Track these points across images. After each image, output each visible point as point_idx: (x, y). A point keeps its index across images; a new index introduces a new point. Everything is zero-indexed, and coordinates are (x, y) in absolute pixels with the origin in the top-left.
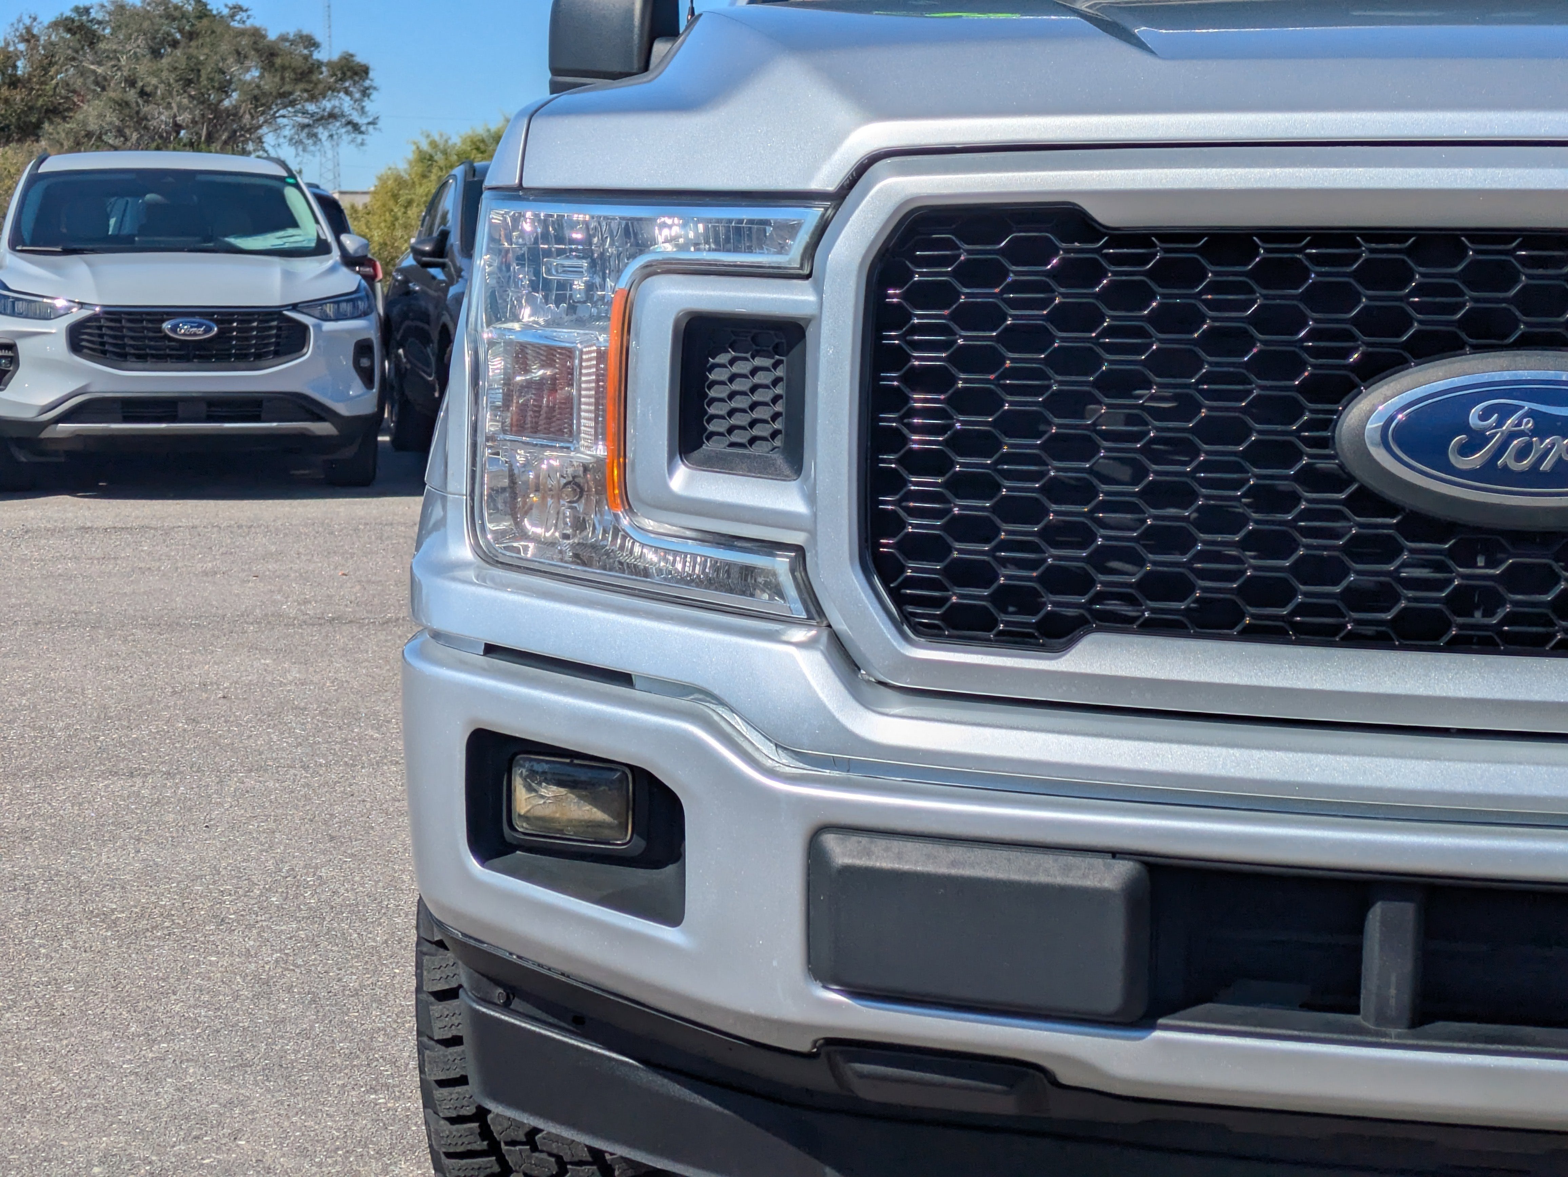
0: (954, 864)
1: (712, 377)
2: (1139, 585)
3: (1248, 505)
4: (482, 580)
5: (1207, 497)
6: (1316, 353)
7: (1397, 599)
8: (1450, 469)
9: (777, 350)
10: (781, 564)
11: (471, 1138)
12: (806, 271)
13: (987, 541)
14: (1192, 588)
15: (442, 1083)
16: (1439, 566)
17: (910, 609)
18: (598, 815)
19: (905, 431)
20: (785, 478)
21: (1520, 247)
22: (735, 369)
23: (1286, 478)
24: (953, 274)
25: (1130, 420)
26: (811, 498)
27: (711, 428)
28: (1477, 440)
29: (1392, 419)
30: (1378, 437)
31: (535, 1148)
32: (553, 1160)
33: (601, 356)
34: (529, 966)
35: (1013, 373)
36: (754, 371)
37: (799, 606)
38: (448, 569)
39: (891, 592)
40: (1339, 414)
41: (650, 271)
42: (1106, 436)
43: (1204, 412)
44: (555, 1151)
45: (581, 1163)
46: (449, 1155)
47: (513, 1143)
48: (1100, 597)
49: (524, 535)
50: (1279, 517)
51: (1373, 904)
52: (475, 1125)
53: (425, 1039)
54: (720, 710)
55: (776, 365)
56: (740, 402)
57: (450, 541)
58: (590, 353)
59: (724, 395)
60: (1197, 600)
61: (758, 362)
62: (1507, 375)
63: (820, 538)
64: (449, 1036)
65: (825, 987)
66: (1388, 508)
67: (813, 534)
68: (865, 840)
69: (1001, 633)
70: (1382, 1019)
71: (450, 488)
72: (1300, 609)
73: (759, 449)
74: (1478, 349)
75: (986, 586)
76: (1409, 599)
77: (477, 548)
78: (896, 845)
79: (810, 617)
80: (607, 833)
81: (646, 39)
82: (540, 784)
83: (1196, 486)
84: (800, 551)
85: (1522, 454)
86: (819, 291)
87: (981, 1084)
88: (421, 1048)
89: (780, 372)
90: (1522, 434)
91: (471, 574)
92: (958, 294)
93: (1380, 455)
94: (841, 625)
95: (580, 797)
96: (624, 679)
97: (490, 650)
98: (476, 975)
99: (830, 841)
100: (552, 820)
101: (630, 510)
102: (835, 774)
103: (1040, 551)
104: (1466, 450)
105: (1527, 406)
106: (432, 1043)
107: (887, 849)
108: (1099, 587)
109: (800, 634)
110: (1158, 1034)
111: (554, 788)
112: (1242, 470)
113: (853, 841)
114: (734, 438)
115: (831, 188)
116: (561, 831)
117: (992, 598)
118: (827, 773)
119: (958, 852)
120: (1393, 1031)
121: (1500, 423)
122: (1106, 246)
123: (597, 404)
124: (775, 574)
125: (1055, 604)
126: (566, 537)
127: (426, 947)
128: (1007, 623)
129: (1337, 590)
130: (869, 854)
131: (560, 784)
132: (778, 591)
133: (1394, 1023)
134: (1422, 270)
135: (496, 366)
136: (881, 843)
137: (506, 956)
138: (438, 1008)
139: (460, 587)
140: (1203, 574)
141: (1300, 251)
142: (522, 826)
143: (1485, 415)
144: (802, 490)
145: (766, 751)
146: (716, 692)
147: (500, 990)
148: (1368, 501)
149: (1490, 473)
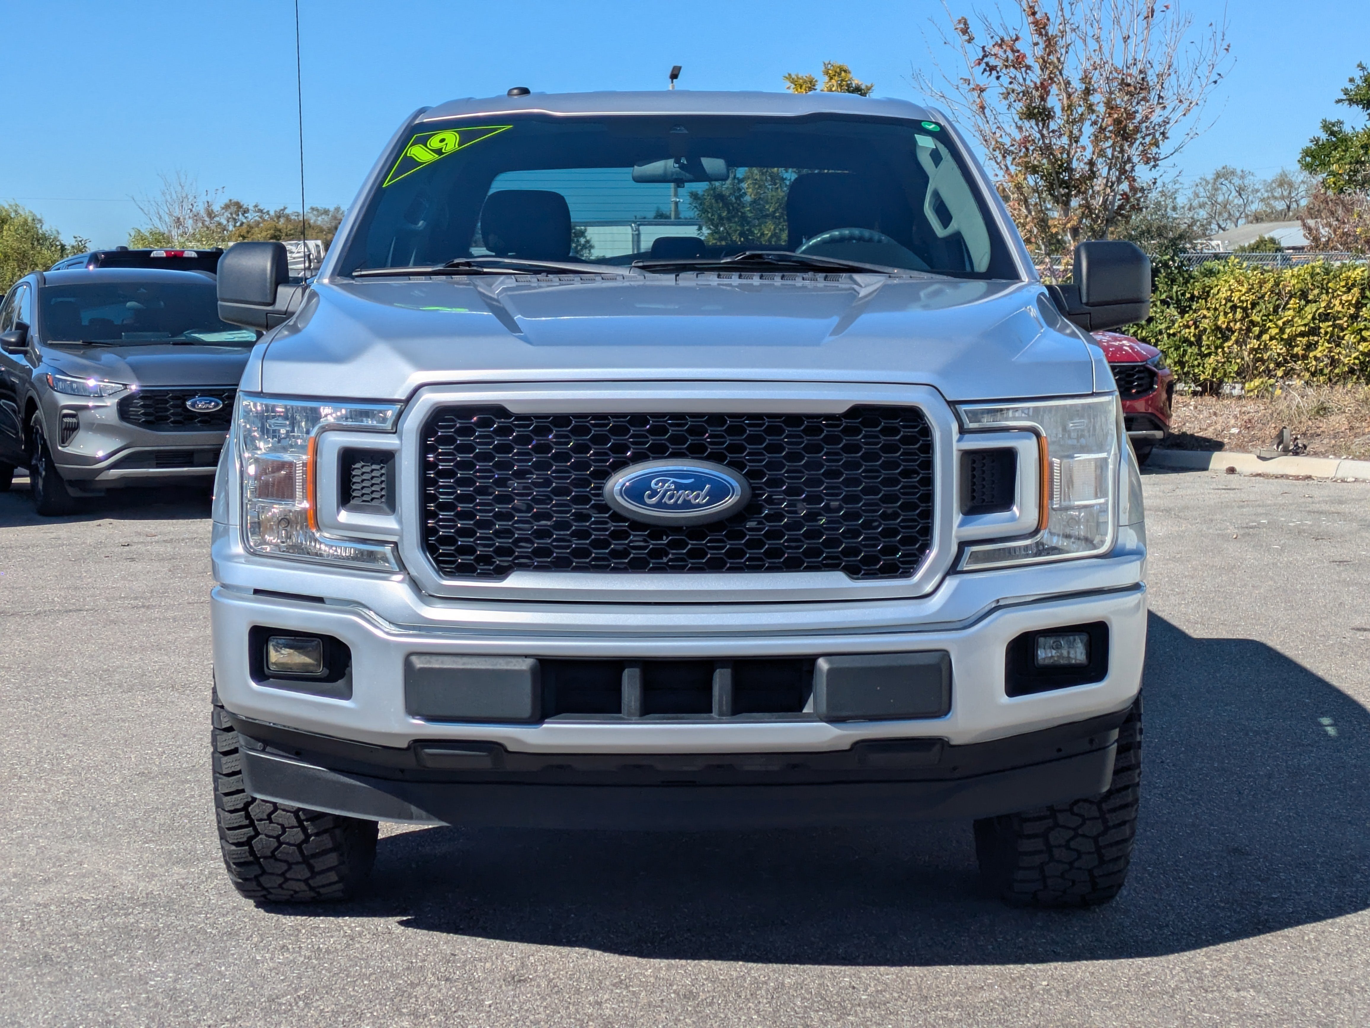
0: (464, 664)
1: (354, 473)
2: (533, 552)
3: (572, 519)
4: (248, 562)
5: (557, 517)
6: (595, 461)
7: (630, 554)
8: (645, 504)
9: (382, 462)
10: (388, 549)
11: (241, 819)
12: (394, 431)
13: (472, 537)
14: (553, 553)
15: (227, 794)
16: (645, 541)
17: (442, 565)
18: (307, 660)
19: (438, 495)
20: (387, 514)
21: (669, 419)
22: (364, 470)
23: (586, 509)
24: (454, 432)
25: (525, 488)
26: (400, 522)
27: (354, 494)
28: (654, 493)
29: (624, 484)
30: (619, 492)
31: (271, 822)
32: (279, 827)
33: (304, 465)
34: (279, 727)
35: (479, 471)
36: (362, 467)
37: (396, 566)
38: (231, 558)
39: (434, 559)
40: (604, 484)
41: (324, 429)
42: (517, 494)
43: (554, 485)
44: (281, 822)
45: (293, 827)
46: (229, 829)
47: (261, 820)
48: (517, 558)
49: (265, 543)
50: (584, 524)
51: (624, 670)
52: (243, 813)
53: (218, 775)
54: (365, 610)
55: (381, 468)
56: (366, 484)
57: (232, 546)
58: (299, 464)
59: (359, 481)
60: (554, 558)
61: (374, 467)
62: (665, 468)
63: (405, 539)
64: (231, 771)
65: (414, 718)
66: (624, 519)
67: (401, 537)
68: (428, 657)
69: (478, 573)
70: (630, 714)
71: (231, 523)
72: (595, 559)
73: (374, 503)
74: (655, 458)
75: (472, 555)
76: (634, 554)
77: (245, 548)
78: (441, 658)
79: (401, 570)
80: (311, 668)
81: (273, 286)
82: (281, 648)
83: (552, 513)
84: (396, 544)
85: (671, 497)
86: (401, 439)
87: (478, 753)
88: (215, 780)
89: (383, 471)
90: (670, 490)
91: (243, 560)
92: (457, 440)
93: (619, 499)
94: (413, 573)
95: (300, 653)
96: (320, 600)
97: (256, 592)
98: (249, 738)
99: (414, 659)
100: (287, 664)
101: (319, 529)
102: (415, 632)
103: (493, 540)
104: (650, 497)
105: (672, 480)
106: (221, 776)
107: (437, 660)
108: (517, 554)
109: (399, 577)
110: (545, 726)
111: (288, 650)
112: (570, 506)
113: (423, 658)
114: (364, 498)
115: (403, 398)
116: (291, 668)
117: (474, 560)
118: (411, 632)
119: (465, 659)
120: (634, 718)
121: (662, 487)
122: (514, 421)
123: (303, 485)
124: (385, 554)
125: (500, 561)
126: (283, 542)
127: (217, 732)
128: (481, 569)
129: (607, 551)
130: (429, 662)
131: (291, 648)
132: (386, 560)
133: (633, 715)
134: (633, 428)
135: (252, 470)
136: (434, 658)
137: (268, 724)
138: (225, 759)
139: (238, 565)
140: (557, 547)
141: (588, 422)
142: (272, 667)
143: (657, 484)
144: (396, 519)
145: (385, 624)
146: (363, 602)
147: (260, 744)
148: (617, 517)
149: (660, 505)
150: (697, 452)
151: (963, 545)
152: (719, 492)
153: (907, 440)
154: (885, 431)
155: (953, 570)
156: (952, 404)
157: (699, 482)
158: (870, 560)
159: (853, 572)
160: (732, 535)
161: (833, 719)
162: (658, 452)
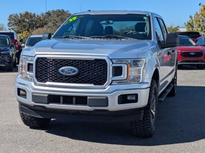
1: (29, 67)
6: (58, 66)
8: (64, 73)
13: (42, 76)
27: (29, 70)
30: (60, 71)
33: (24, 65)
51: (61, 97)
54: (29, 86)
56: (31, 68)
63: (34, 76)
65: (33, 102)
75: (42, 79)
79: (33, 81)
82: (22, 91)
96: (25, 85)
97: (19, 83)
99: (33, 94)
105: (68, 69)
110: (49, 104)
114: (31, 70)
115: (34, 56)
116: (23, 94)
118: (33, 90)
120: (62, 104)
122: (48, 60)
123: (24, 68)
125: (46, 80)
128: (43, 81)
129: (59, 79)
130: (35, 94)
132: (32, 79)
134: (63, 61)
139: (18, 79)
141: (57, 60)
143: (66, 70)
144: (33, 73)
147: (21, 105)
148: (61, 74)
149: (66, 73)
150: (72, 65)
151: (112, 81)
152: (74, 71)
153: (103, 64)
154: (100, 63)
155: (111, 84)
156: (111, 59)
157: (71, 70)
158: (98, 82)
159: (95, 84)
160: (77, 78)
161: (90, 106)
162: (67, 65)
